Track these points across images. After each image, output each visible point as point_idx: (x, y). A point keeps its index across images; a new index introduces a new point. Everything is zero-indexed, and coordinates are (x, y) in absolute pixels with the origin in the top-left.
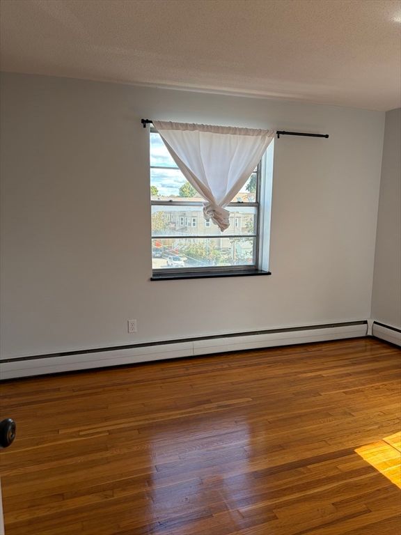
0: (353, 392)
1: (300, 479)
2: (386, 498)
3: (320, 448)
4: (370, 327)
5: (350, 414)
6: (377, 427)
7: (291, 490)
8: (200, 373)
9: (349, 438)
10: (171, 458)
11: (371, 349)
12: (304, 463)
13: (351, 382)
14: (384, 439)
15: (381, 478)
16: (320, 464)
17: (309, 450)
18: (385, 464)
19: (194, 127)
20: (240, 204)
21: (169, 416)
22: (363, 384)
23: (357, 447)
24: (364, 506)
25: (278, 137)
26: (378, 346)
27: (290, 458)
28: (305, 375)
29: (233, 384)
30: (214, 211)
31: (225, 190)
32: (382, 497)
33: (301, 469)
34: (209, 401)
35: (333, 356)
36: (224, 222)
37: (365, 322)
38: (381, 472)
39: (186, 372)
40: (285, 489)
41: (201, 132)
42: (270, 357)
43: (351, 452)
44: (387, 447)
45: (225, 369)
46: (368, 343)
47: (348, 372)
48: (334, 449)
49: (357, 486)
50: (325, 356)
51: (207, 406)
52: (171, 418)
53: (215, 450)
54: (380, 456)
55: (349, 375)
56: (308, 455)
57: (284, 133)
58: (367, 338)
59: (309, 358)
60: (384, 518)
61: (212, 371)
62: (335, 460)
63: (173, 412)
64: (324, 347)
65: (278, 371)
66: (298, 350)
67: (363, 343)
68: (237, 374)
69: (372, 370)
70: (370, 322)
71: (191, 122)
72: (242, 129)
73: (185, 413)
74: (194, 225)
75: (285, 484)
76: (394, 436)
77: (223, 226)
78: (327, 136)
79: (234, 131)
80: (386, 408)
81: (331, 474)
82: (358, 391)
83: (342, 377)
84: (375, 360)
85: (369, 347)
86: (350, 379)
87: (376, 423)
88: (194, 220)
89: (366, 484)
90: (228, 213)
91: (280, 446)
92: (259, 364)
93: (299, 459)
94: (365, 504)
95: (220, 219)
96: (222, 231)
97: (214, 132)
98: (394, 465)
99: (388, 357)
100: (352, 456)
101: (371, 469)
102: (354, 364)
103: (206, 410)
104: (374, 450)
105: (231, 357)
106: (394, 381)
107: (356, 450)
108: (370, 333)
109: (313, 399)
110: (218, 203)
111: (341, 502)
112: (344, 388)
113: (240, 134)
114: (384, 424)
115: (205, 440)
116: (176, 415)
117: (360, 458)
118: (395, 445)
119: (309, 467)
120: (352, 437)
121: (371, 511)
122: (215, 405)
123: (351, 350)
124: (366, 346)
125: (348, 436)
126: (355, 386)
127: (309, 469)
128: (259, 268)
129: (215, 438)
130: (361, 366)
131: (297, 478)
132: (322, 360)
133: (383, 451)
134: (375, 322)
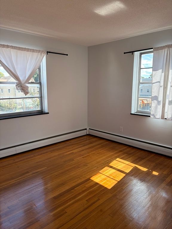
0: (86, 157)
1: (73, 195)
2: (104, 193)
3: (78, 181)
4: (88, 131)
5: (86, 165)
6: (96, 168)
7: (70, 200)
8: (21, 161)
9: (87, 175)
10: (15, 201)
11: (89, 139)
12: (73, 188)
13: (84, 153)
14: (100, 172)
15: (101, 186)
16: (79, 187)
17: (73, 183)
18: (101, 181)
19: (8, 46)
20: (32, 83)
21: (10, 183)
22: (89, 153)
23: (91, 177)
24: (97, 198)
25: (47, 54)
26: (91, 138)
27: (67, 188)
28: (67, 153)
29: (37, 163)
30: (21, 86)
31: (26, 77)
32: (103, 193)
33: (72, 191)
34: (28, 172)
35: (76, 144)
36: (26, 91)
37: (86, 129)
38: (101, 184)
39: (15, 161)
40: (67, 200)
41: (11, 49)
42: (51, 149)
43: (89, 179)
44: (101, 174)
45: (32, 157)
46: (88, 137)
47: (82, 149)
48: (83, 180)
49: (93, 191)
50: (73, 145)
51: (27, 175)
52: (11, 184)
53: (35, 192)
54: (99, 178)
55: (83, 150)
56: (74, 184)
57: (50, 52)
58: (87, 135)
59: (67, 146)
60: (105, 200)
61: (26, 159)
62: (84, 184)
63: (12, 181)
64: (72, 141)
65: (56, 154)
66: (62, 144)
67: (85, 137)
68: (39, 158)
69: (91, 147)
70: (88, 129)
71: (6, 44)
72: (23, 48)
73: (17, 180)
74: (2, 92)
75: (67, 198)
76: (102, 170)
77: (26, 93)
78: (67, 55)
79: (28, 50)
80: (98, 160)
81: (83, 189)
82: (87, 156)
83: (81, 151)
84: (91, 143)
85: (88, 139)
86: (84, 152)
87: (96, 167)
88: (2, 90)
89: (96, 190)
90: (28, 87)
91: (62, 184)
92: (47, 152)
93: (71, 187)
94: (97, 197)
95: (24, 90)
96: (26, 95)
97: (18, 50)
98: (105, 180)
99: (96, 141)
100: (90, 181)
101: (97, 184)
102: (84, 146)
103: (27, 176)
104: (97, 177)
105: (34, 151)
106: (99, 150)
107: (91, 178)
108: (88, 133)
109: (72, 162)
110: (23, 82)
111: (89, 199)
112: (82, 156)
113: (30, 52)
114: (98, 166)
115: (30, 189)
116: (12, 182)
117: (92, 181)
118: (103, 173)
119: (75, 189)
120: (88, 174)
121: (100, 199)
122: (31, 173)
123: (82, 141)
124: (87, 138)
125: (87, 174)
126: (86, 154)
127: (75, 190)
128: (43, 111)
129: (34, 187)
130: (87, 146)
131: (72, 194)
132: (72, 146)
133: (100, 176)
134: (89, 129)
